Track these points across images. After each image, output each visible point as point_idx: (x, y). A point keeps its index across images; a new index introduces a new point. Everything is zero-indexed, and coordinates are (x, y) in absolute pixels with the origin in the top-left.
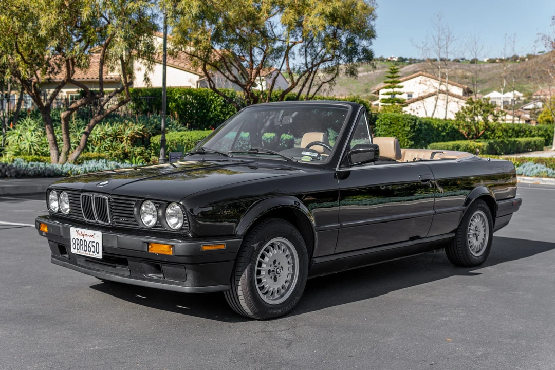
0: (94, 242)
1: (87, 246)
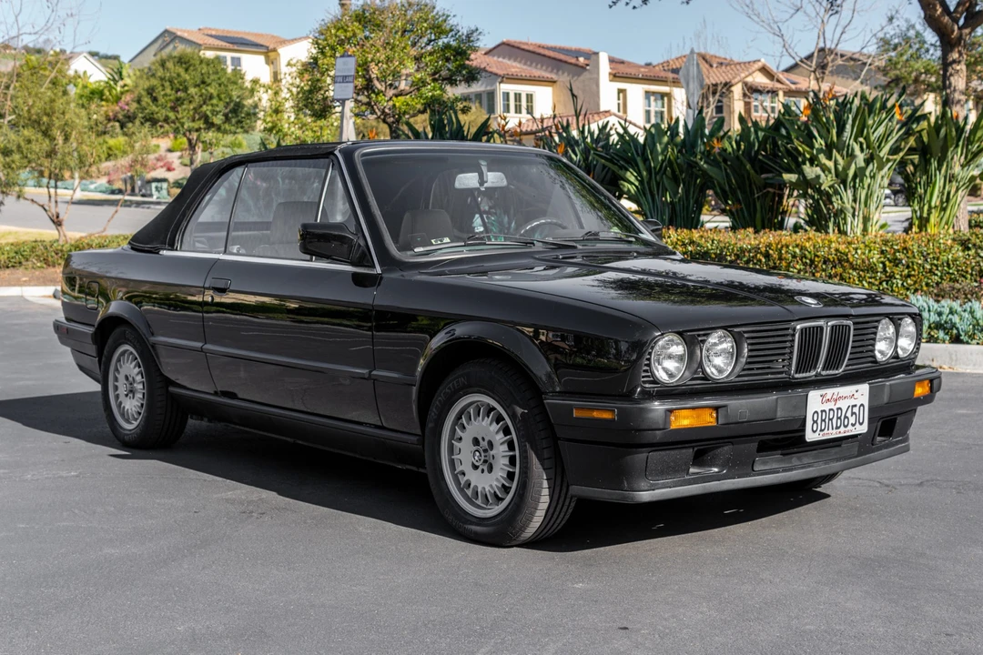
0: (855, 406)
1: (842, 418)
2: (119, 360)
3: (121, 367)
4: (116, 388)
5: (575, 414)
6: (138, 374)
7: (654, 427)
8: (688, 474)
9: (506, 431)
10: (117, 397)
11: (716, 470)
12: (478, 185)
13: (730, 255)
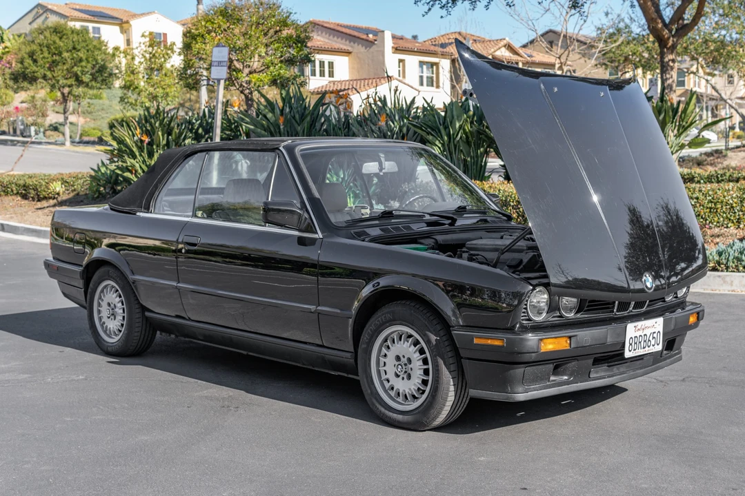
0: (655, 333)
1: (647, 341)
2: (102, 291)
3: (104, 296)
4: (99, 312)
5: (476, 341)
6: (119, 302)
7: (531, 351)
8: (549, 381)
9: (422, 352)
10: (100, 319)
11: (566, 378)
12: (378, 171)
13: (513, 202)
